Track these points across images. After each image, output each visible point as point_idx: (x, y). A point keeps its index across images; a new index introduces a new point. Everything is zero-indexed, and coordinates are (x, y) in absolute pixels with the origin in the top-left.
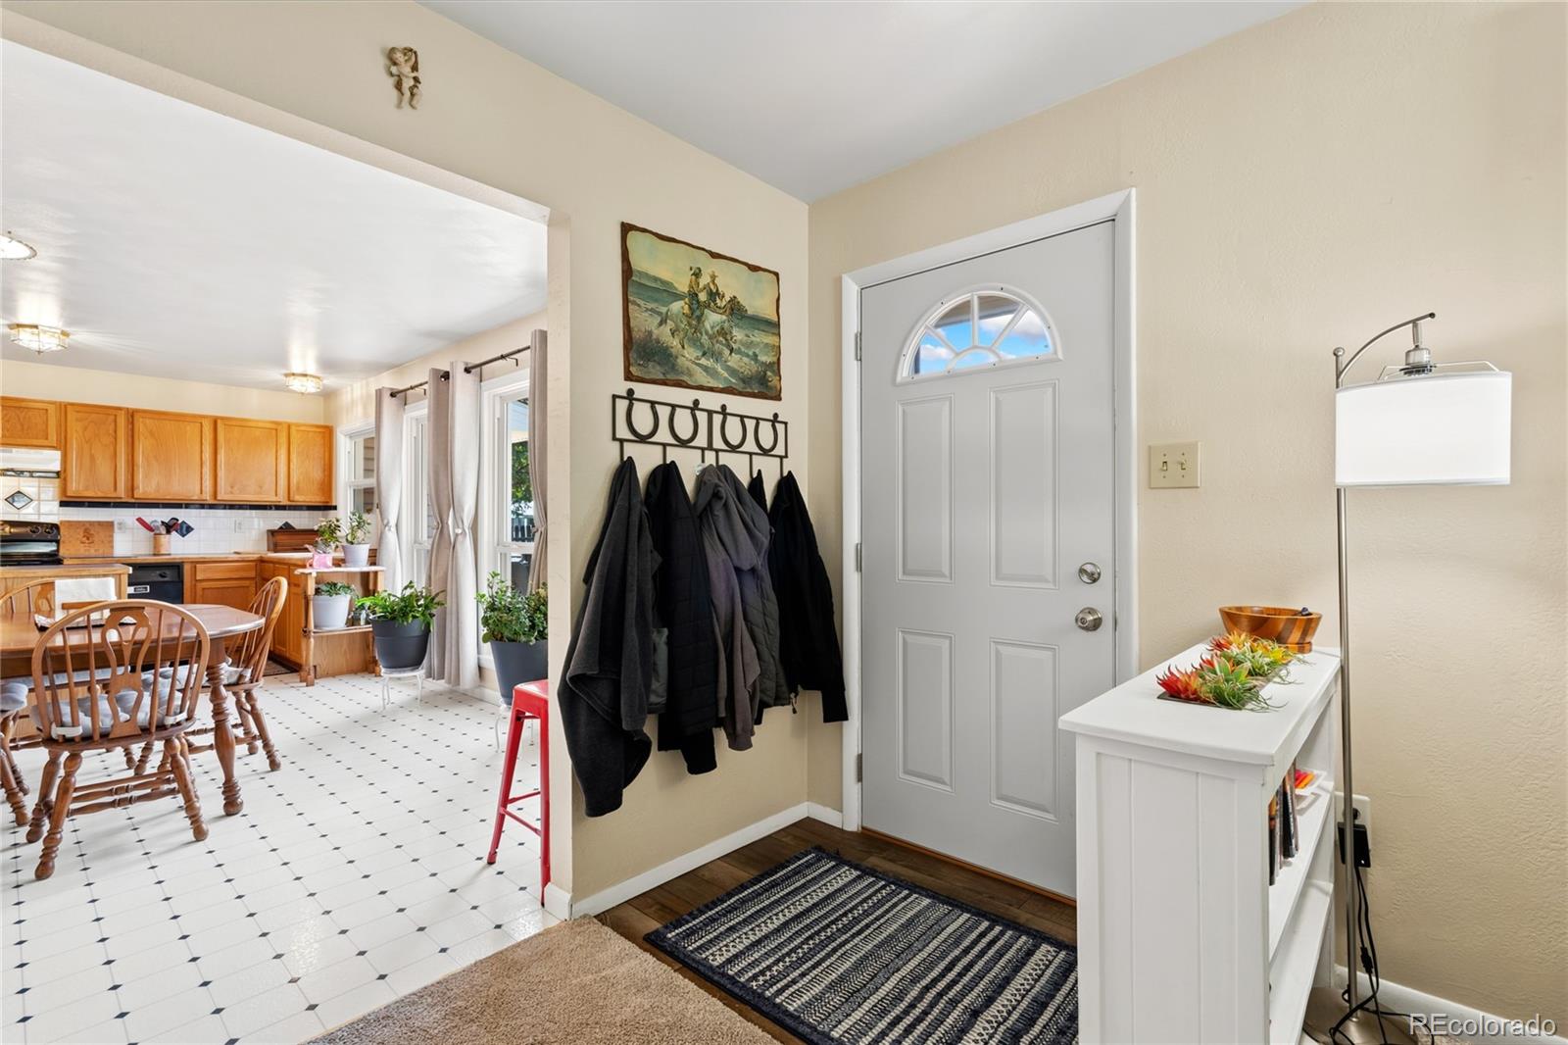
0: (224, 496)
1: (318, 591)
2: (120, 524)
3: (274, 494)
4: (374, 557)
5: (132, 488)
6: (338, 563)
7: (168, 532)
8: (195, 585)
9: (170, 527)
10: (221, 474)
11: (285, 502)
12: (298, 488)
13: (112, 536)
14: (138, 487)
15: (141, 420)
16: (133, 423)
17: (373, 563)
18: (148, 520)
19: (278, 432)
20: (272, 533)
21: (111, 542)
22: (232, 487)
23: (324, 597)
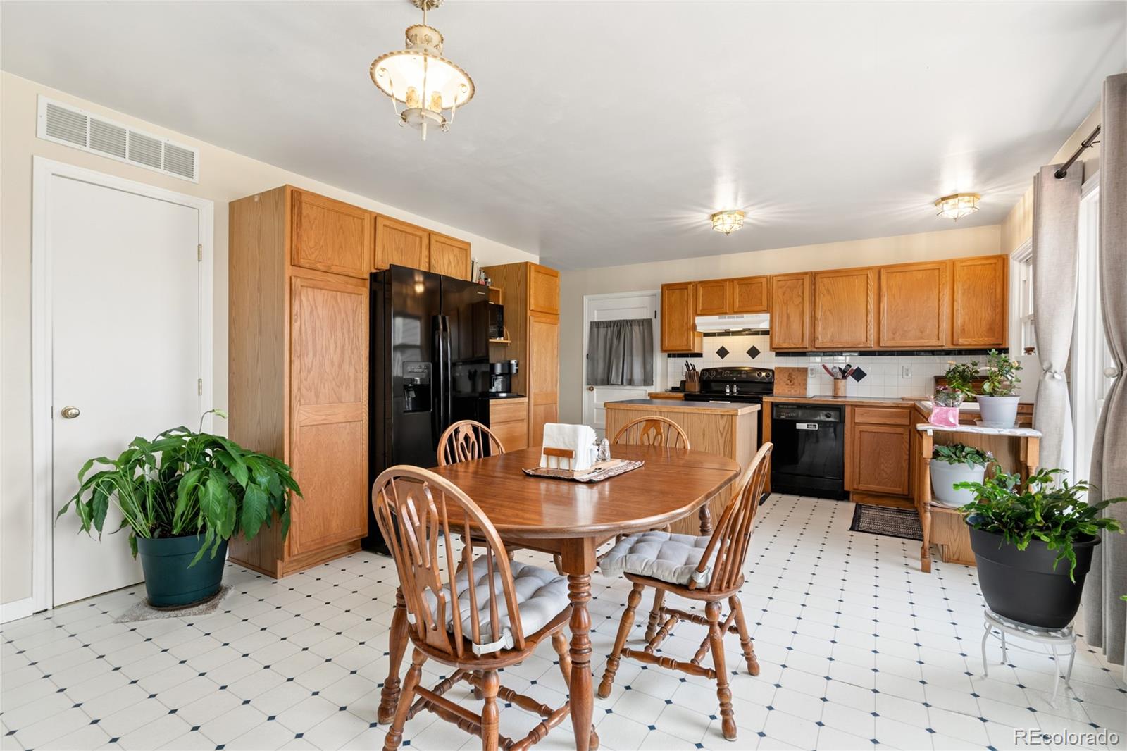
0: (886, 342)
1: (936, 455)
2: (812, 370)
3: (936, 338)
4: (1026, 415)
5: (813, 339)
6: (967, 418)
7: (844, 377)
8: (854, 427)
9: (844, 373)
10: (884, 321)
11: (949, 347)
12: (963, 330)
13: (806, 380)
14: (818, 339)
15: (820, 280)
16: (815, 284)
17: (1028, 424)
18: (830, 366)
19: (941, 272)
20: (939, 380)
21: (805, 384)
22: (894, 334)
23: (942, 464)
